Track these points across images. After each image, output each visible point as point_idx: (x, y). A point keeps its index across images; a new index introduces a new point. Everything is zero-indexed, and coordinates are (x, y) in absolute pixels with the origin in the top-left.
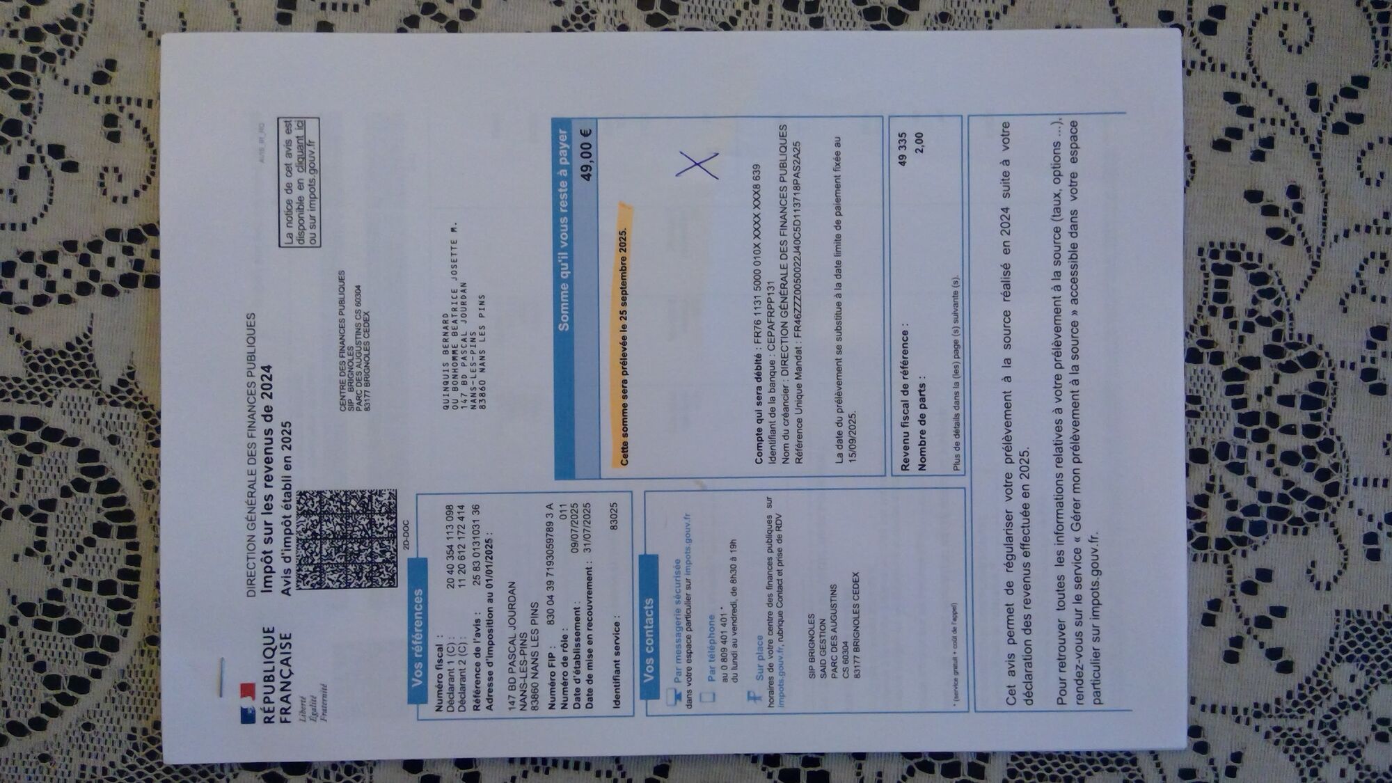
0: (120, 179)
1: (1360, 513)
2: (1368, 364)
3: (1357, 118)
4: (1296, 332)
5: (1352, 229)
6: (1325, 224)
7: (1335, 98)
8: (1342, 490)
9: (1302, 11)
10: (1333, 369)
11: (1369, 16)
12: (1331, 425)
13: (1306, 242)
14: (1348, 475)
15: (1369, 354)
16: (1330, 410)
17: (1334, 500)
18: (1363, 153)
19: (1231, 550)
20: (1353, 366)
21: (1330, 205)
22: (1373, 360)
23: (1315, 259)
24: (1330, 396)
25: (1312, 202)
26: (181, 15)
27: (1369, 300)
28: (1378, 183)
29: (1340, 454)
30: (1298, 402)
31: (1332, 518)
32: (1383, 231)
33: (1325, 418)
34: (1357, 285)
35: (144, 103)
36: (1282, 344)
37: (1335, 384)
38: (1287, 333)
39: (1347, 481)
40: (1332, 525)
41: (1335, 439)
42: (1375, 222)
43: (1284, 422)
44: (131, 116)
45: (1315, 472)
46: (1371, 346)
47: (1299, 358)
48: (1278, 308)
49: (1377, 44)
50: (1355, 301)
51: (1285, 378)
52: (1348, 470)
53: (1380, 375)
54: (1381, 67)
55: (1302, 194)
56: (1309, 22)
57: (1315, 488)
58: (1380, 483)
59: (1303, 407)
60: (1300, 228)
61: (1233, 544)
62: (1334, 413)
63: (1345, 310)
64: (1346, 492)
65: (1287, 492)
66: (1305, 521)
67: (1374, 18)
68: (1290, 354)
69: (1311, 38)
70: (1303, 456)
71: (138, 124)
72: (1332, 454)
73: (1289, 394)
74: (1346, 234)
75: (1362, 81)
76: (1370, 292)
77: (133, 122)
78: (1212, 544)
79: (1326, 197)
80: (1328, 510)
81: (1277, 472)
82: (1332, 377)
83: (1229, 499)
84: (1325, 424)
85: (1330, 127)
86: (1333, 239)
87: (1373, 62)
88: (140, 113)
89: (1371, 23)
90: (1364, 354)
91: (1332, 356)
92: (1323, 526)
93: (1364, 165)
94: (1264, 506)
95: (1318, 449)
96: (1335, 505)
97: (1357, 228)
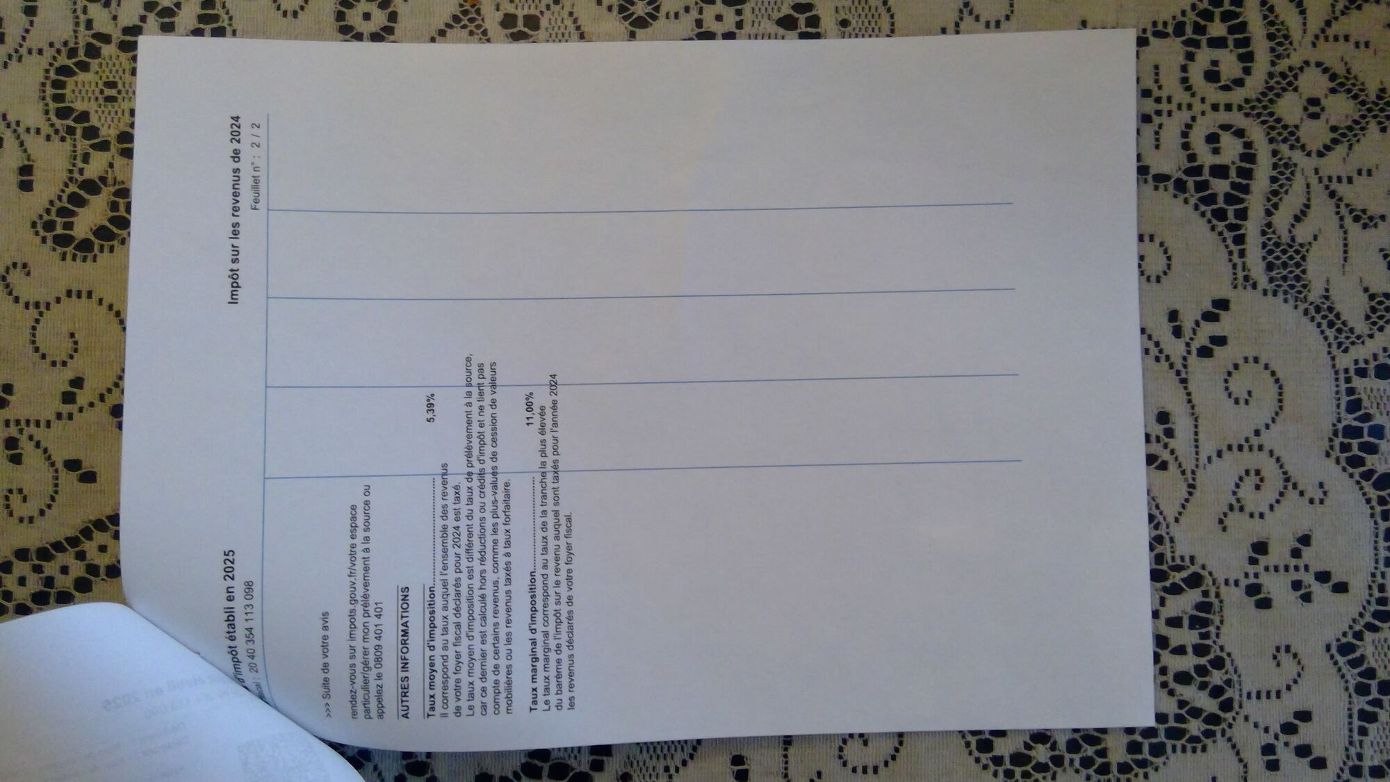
0: (25, 500)
1: (1256, 725)
2: (1252, 580)
3: (1220, 341)
4: (1177, 554)
5: (1225, 449)
6: (1197, 447)
7: (1197, 323)
8: (1236, 705)
9: (1157, 241)
10: (1218, 588)
11: (1224, 240)
12: (1220, 642)
13: (1180, 466)
14: (1241, 690)
15: (1251, 569)
16: (1218, 628)
17: (1229, 716)
18: (1229, 374)
19: (1133, 773)
20: (1237, 583)
21: (1200, 429)
22: (1256, 575)
23: (1191, 482)
24: (1217, 614)
25: (1182, 425)
26: (72, 335)
27: (1247, 516)
28: (1247, 402)
29: (1231, 670)
30: (1186, 622)
31: (1229, 733)
32: (1256, 448)
33: (1213, 636)
34: (1234, 503)
35: (43, 424)
36: (1164, 567)
37: (1221, 602)
38: (1169, 556)
39: (1241, 696)
40: (1230, 740)
41: (1225, 657)
42: (1247, 440)
43: (1174, 643)
44: (31, 438)
45: (1208, 690)
46: (1253, 561)
47: (1183, 580)
48: (1158, 532)
49: (1235, 266)
50: (1234, 519)
51: (1171, 600)
52: (1240, 685)
53: (1264, 589)
54: (1240, 289)
55: (1172, 419)
56: (1166, 252)
57: (1209, 705)
58: (1273, 695)
59: (1192, 627)
60: (1172, 452)
61: (1134, 766)
62: (1224, 630)
63: (1224, 529)
64: (1241, 707)
65: (1183, 712)
66: (1203, 738)
67: (1229, 241)
68: (1174, 577)
69: (1169, 266)
70: (1194, 675)
71: (38, 445)
72: (1223, 671)
73: (1176, 615)
74: (1219, 454)
75: (1223, 304)
76: (1248, 509)
77: (33, 443)
78: (1114, 769)
79: (1196, 420)
80: (1224, 725)
81: (1171, 693)
82: (1217, 595)
84: (1214, 642)
85: (1194, 352)
86: (1206, 460)
87: (1232, 284)
88: (39, 433)
89: (1227, 247)
90: (1246, 571)
91: (1216, 575)
92: (1221, 741)
93: (1232, 385)
94: (1162, 728)
95: (1209, 667)
96: (1231, 721)
97: (1230, 448)
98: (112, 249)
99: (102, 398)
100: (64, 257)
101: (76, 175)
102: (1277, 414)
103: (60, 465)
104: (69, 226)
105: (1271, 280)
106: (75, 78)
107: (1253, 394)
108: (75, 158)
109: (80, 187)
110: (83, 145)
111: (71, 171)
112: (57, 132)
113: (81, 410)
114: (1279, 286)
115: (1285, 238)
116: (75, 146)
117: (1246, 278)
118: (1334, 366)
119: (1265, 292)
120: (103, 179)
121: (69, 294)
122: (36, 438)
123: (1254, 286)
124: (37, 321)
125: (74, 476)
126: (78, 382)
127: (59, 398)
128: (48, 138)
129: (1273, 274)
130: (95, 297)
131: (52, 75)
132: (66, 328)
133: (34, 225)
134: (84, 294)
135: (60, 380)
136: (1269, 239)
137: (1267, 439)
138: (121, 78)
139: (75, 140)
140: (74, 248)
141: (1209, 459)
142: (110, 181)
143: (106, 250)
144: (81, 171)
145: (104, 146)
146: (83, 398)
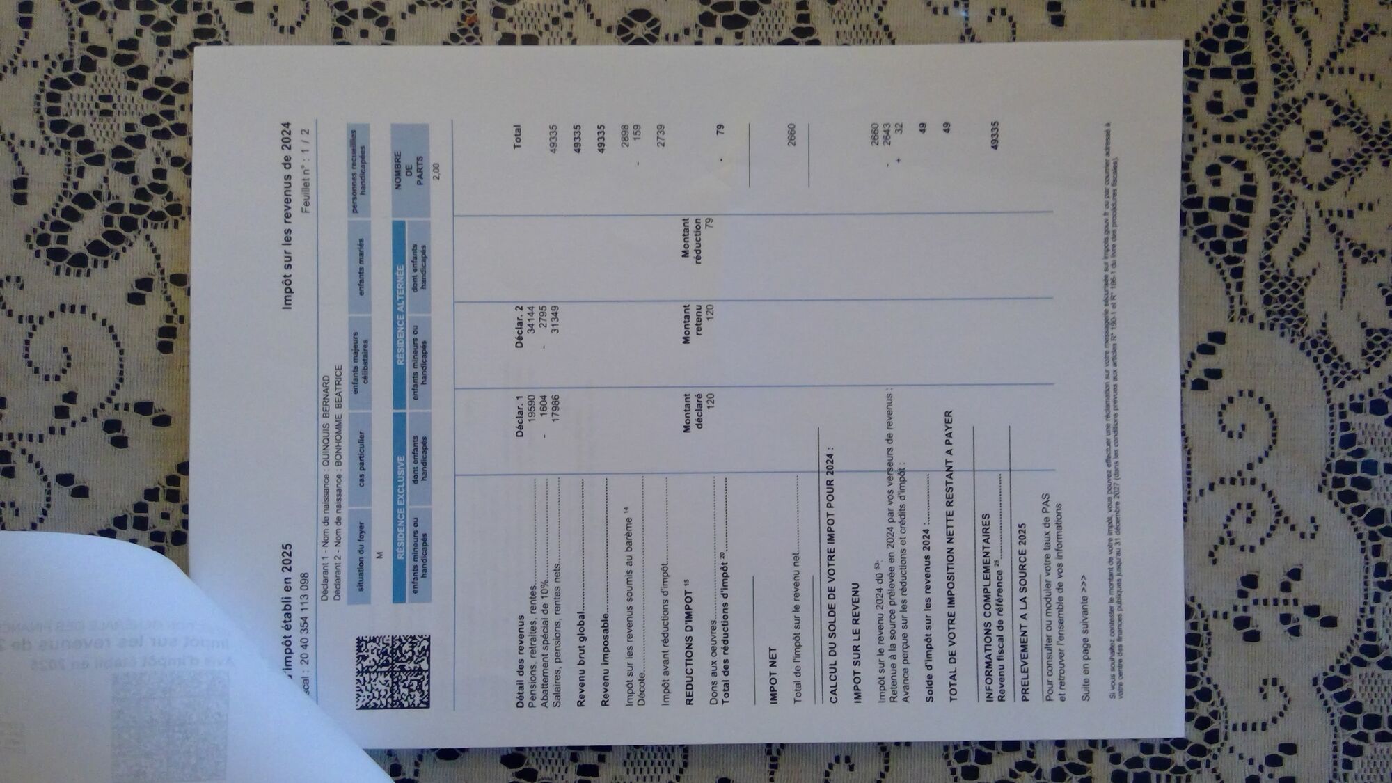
0: (17, 513)
1: (1241, 757)
2: (1240, 613)
3: (1216, 374)
5: (1217, 482)
6: (1189, 480)
7: (1193, 356)
8: (1221, 737)
10: (1207, 620)
11: (1222, 273)
12: (1207, 674)
14: (1227, 722)
15: (1241, 603)
16: (1206, 660)
17: (1214, 747)
18: (1224, 407)
20: (1225, 616)
21: (1193, 461)
22: (1245, 609)
24: (1205, 646)
26: (65, 350)
27: (1238, 550)
28: (1240, 436)
29: (1218, 701)
31: (1213, 764)
32: (1248, 482)
33: (1201, 668)
34: (1225, 536)
35: (35, 438)
37: (1209, 634)
39: (1226, 728)
40: (1214, 770)
41: (1212, 688)
42: (1240, 473)
44: (23, 452)
45: (1194, 721)
46: (1242, 594)
49: (1232, 299)
50: (1224, 552)
52: (1226, 717)
53: (1253, 622)
54: (1237, 322)
57: (1195, 736)
58: (1259, 727)
62: (1210, 662)
63: (1215, 562)
64: (1226, 738)
65: (1168, 742)
66: (1187, 769)
67: (1227, 274)
71: (30, 459)
72: (1211, 702)
74: (1212, 487)
75: (1219, 337)
76: (1238, 543)
77: (25, 457)
79: (1189, 452)
80: (1209, 757)
82: (1206, 628)
83: (1112, 753)
84: (1202, 674)
85: (1189, 385)
86: (1198, 494)
87: (1229, 317)
88: (31, 448)
89: (1225, 279)
90: (1236, 604)
91: (1204, 607)
92: (1206, 773)
93: (1226, 418)
94: (1146, 758)
95: (1195, 699)
96: (1216, 752)
97: (1222, 481)
98: (106, 264)
99: (95, 413)
100: (57, 272)
101: (71, 189)
102: (1270, 447)
103: (52, 479)
104: (63, 240)
105: (1269, 314)
106: (70, 91)
107: (1247, 428)
108: (69, 172)
109: (73, 201)
110: (78, 159)
111: (65, 185)
112: (51, 145)
113: (73, 424)
114: (1277, 320)
115: (1284, 272)
116: (69, 160)
117: (1243, 312)
118: (1329, 401)
119: (1262, 326)
120: (98, 194)
121: (63, 308)
122: (29, 452)
123: (1251, 319)
124: (31, 335)
125: (67, 490)
126: (70, 397)
127: (52, 411)
128: (43, 151)
129: (1271, 307)
130: (89, 312)
131: (48, 88)
132: (59, 343)
133: (28, 238)
134: (78, 309)
135: (53, 395)
136: (1268, 273)
137: (1260, 472)
138: (116, 92)
139: (69, 153)
140: (68, 263)
141: (1201, 492)
142: (104, 195)
143: (100, 265)
144: (76, 186)
145: (98, 160)
146: (75, 413)
